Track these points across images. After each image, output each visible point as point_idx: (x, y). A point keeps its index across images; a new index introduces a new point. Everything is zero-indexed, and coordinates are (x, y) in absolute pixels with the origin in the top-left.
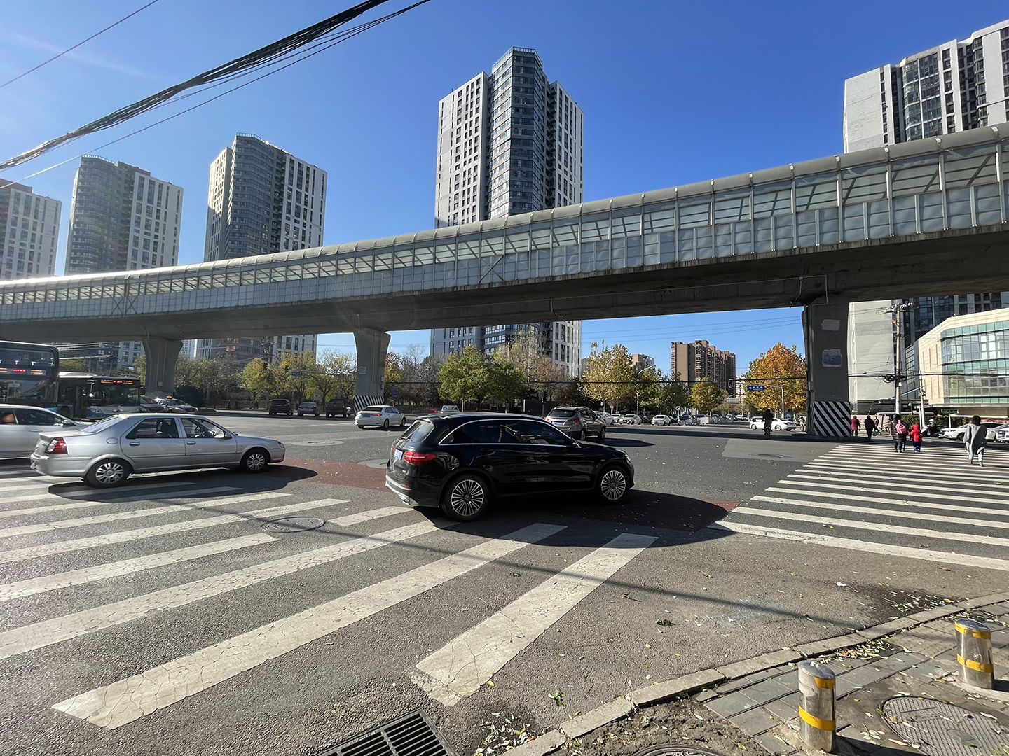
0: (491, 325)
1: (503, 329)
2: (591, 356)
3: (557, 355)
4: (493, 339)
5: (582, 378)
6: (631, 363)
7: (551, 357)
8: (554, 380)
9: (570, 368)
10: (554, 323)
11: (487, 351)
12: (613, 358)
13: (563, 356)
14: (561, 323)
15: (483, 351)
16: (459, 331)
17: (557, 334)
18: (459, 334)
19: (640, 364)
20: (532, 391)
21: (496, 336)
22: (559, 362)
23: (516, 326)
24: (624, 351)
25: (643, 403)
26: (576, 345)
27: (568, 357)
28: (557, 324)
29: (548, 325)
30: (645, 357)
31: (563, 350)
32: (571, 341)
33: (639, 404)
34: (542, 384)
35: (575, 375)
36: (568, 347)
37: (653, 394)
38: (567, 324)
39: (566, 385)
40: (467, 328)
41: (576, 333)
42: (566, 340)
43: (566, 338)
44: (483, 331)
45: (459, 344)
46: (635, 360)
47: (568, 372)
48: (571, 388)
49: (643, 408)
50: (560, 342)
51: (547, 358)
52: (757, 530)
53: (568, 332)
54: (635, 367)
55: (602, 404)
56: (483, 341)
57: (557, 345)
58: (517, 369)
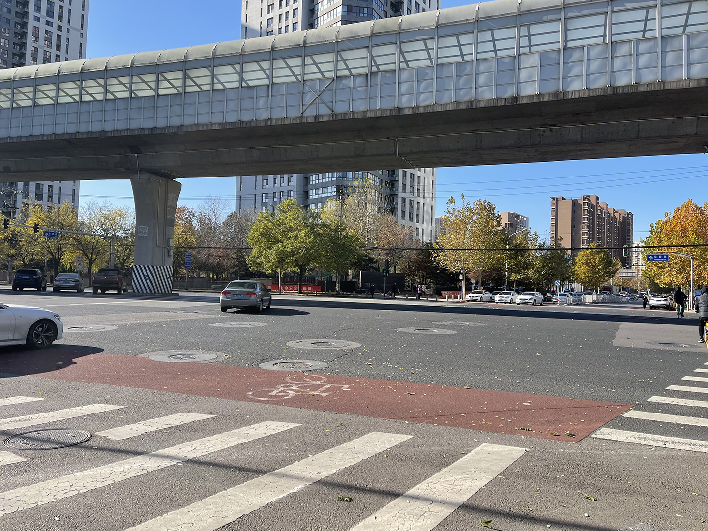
0: (317, 171)
1: (333, 177)
2: (448, 215)
3: (403, 212)
4: (320, 191)
5: (437, 243)
6: (499, 223)
7: (396, 215)
8: (400, 246)
9: (421, 230)
10: (401, 171)
11: (312, 207)
12: (475, 218)
13: (411, 214)
14: (409, 171)
15: (306, 207)
16: (275, 179)
17: (404, 185)
18: (275, 183)
19: (511, 225)
20: (371, 260)
21: (324, 186)
22: (406, 222)
23: (350, 174)
24: (492, 209)
25: (514, 277)
26: (428, 200)
27: (418, 215)
28: (405, 173)
29: (392, 173)
30: (518, 217)
31: (412, 207)
32: (422, 194)
33: (509, 278)
34: (384, 251)
35: (426, 239)
36: (418, 202)
37: (527, 265)
38: (417, 172)
39: (415, 252)
40: (286, 176)
41: (428, 183)
42: (416, 193)
43: (416, 191)
44: (307, 180)
45: (274, 197)
46: (505, 220)
47: (418, 235)
48: (422, 256)
49: (513, 282)
50: (408, 196)
51: (391, 217)
52: (654, 440)
53: (419, 183)
54: (504, 229)
55: (461, 277)
56: (306, 194)
57: (404, 199)
58: (351, 232)
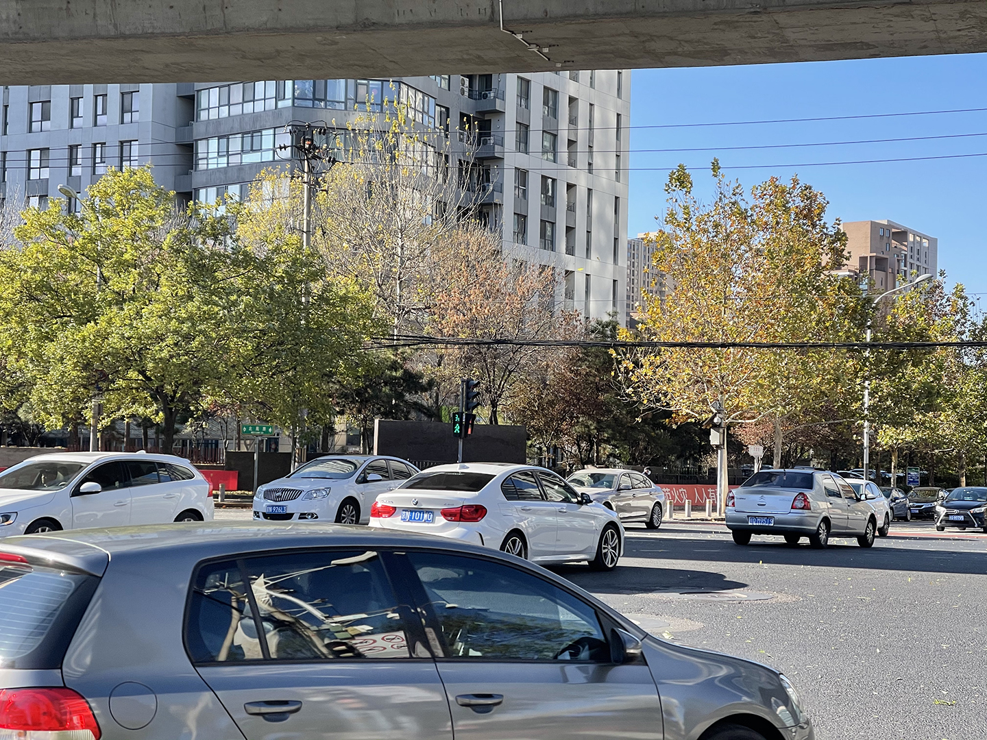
1: (279, 97)
2: (668, 229)
3: (522, 219)
4: (235, 145)
6: (838, 259)
7: (496, 227)
8: (510, 332)
9: (580, 281)
10: (512, 80)
12: (759, 240)
13: (547, 225)
14: (539, 80)
16: (74, 101)
17: (523, 128)
19: (880, 263)
20: (412, 381)
21: (249, 128)
22: (531, 251)
23: (338, 88)
24: (811, 214)
25: (888, 437)
26: (604, 179)
27: (570, 230)
28: (525, 85)
29: (482, 85)
30: (901, 235)
31: (550, 201)
32: (582, 160)
33: (872, 439)
34: (455, 351)
35: (599, 310)
36: (570, 187)
37: (929, 398)
38: (568, 84)
39: (562, 353)
41: (605, 120)
42: (564, 155)
43: (563, 148)
45: (73, 161)
46: (858, 248)
47: (569, 294)
48: (584, 368)
49: (887, 455)
50: (536, 163)
51: (479, 235)
53: (573, 121)
54: (856, 277)
55: (715, 438)
56: (189, 153)
57: (522, 176)
